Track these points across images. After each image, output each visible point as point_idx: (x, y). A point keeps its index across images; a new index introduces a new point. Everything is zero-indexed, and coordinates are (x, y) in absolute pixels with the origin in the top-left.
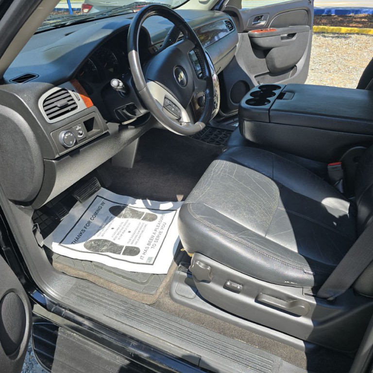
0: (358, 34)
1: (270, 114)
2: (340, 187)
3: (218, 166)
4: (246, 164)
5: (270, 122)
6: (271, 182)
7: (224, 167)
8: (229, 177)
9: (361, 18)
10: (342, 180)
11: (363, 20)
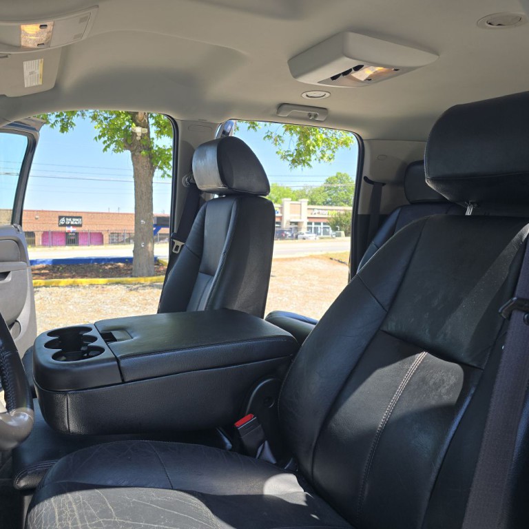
0: (46, 286)
1: (122, 365)
2: (268, 455)
3: (60, 513)
4: (109, 483)
5: (123, 382)
6: (181, 495)
7: (79, 508)
8: (110, 522)
9: (39, 269)
10: (266, 443)
11: (43, 272)
